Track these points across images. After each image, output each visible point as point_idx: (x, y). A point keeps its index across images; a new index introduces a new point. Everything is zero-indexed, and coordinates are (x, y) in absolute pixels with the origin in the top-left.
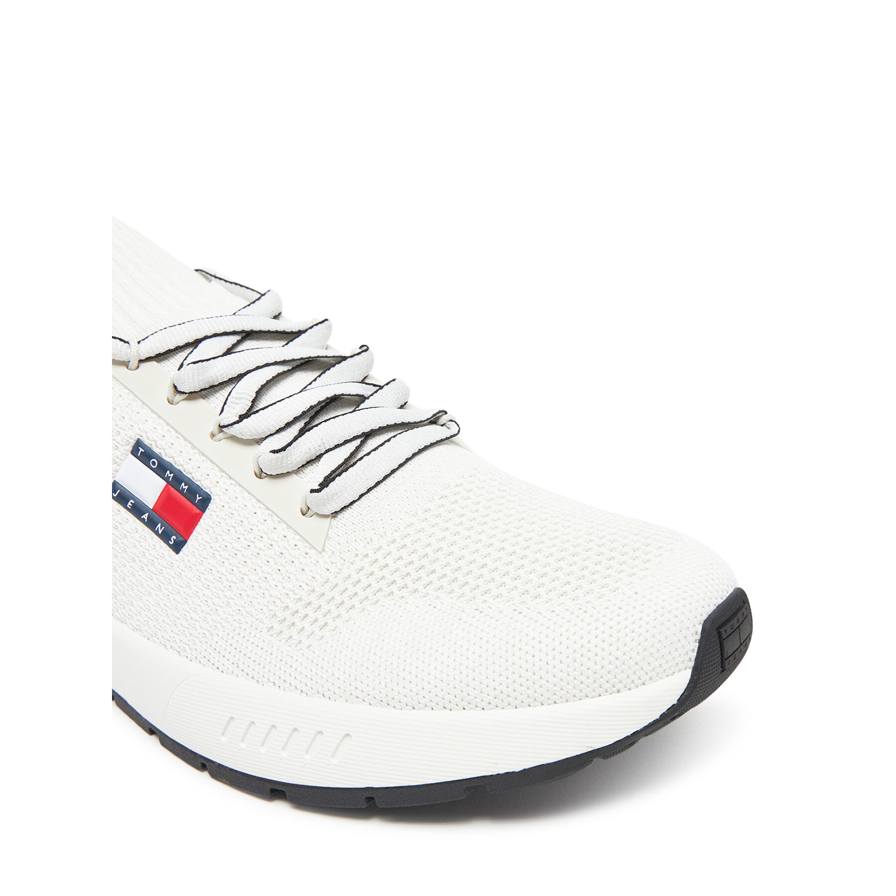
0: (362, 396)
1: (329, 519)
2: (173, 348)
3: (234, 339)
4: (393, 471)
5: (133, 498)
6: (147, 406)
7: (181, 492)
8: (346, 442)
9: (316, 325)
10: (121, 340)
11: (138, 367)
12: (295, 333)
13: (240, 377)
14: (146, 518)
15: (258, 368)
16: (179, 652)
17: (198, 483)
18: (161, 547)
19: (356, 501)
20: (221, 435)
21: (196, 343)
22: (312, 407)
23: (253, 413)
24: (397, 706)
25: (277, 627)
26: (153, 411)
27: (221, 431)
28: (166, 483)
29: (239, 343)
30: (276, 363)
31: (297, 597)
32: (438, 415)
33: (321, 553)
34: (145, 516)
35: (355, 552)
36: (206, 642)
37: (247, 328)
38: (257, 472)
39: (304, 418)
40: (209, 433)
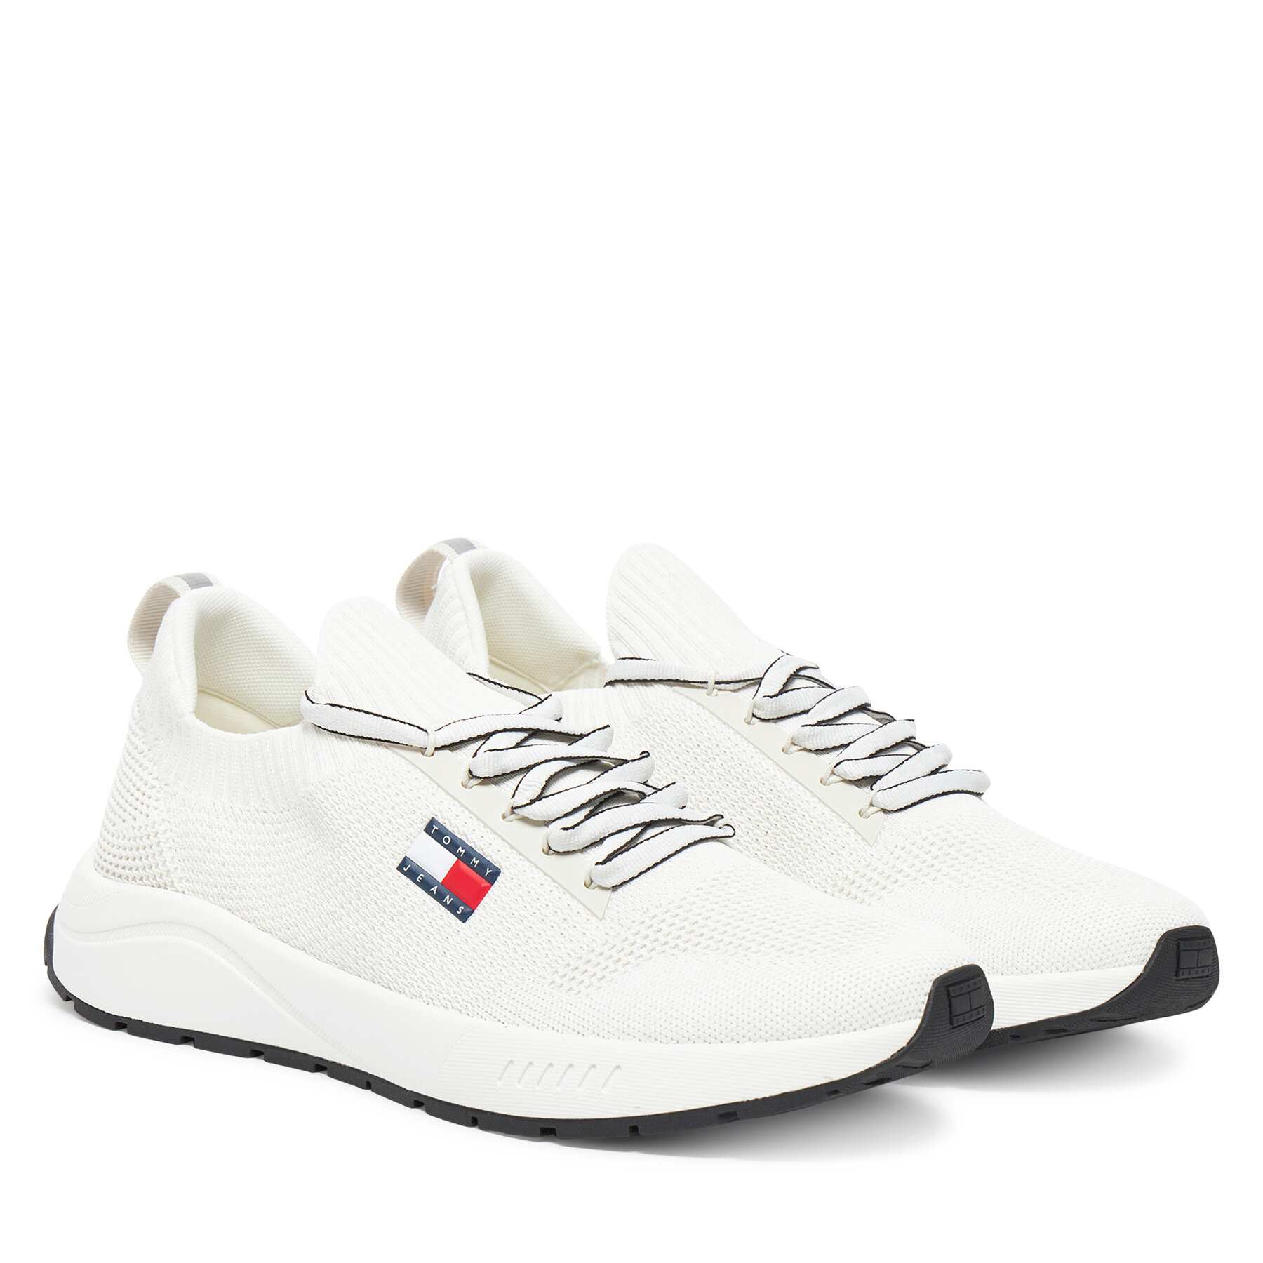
0: (643, 793)
1: (610, 891)
2: (466, 739)
3: (523, 735)
4: (670, 856)
5: (423, 871)
6: (442, 788)
7: (472, 867)
8: (628, 828)
9: (599, 729)
10: (419, 728)
11: (433, 755)
12: (578, 736)
13: (530, 768)
14: (435, 891)
15: (546, 761)
16: (460, 1011)
17: (488, 858)
18: (448, 917)
19: (636, 878)
20: (513, 816)
21: (487, 736)
22: (597, 797)
23: (544, 798)
24: (664, 1041)
25: (558, 981)
26: (448, 794)
27: (513, 813)
28: (456, 859)
29: (526, 739)
30: (562, 759)
31: (577, 956)
32: (714, 818)
33: (601, 920)
34: (434, 889)
35: (632, 919)
36: (489, 998)
37: (534, 727)
38: (546, 849)
39: (589, 806)
40: (502, 813)
